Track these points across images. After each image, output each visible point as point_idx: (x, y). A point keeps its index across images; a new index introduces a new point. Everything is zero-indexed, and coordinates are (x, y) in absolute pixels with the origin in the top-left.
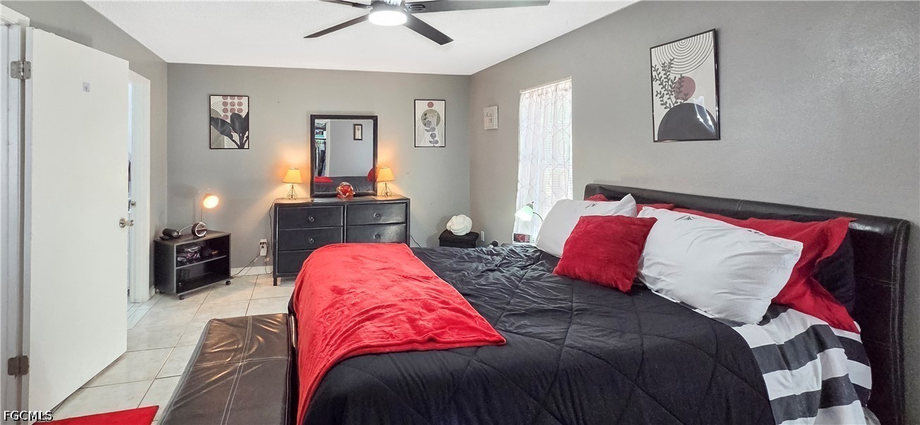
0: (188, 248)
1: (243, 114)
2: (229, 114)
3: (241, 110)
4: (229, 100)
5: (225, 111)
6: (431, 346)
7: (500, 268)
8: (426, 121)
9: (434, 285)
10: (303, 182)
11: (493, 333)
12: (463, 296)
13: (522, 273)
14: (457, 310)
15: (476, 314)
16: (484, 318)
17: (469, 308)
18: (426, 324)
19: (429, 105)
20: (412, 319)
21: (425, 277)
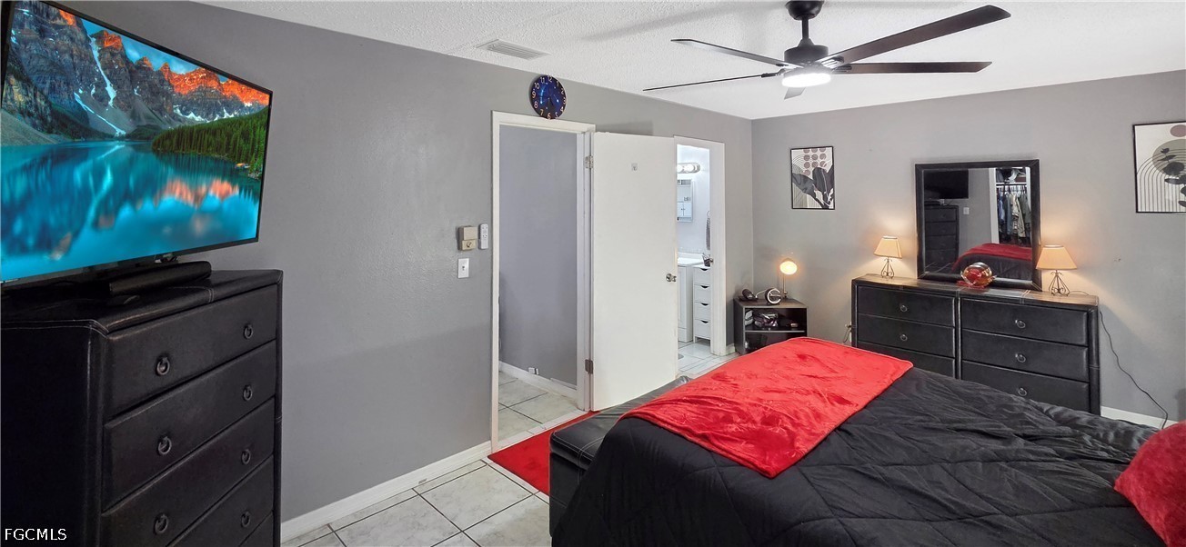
0: (764, 313)
1: (828, 169)
2: (811, 169)
3: (824, 164)
4: (811, 153)
5: (807, 165)
6: (697, 440)
7: (1021, 441)
8: (1166, 164)
9: (832, 410)
10: (903, 258)
11: (774, 465)
12: (834, 430)
13: (1032, 457)
14: (793, 437)
15: (803, 447)
16: (807, 455)
17: (808, 440)
18: (733, 428)
19: (1173, 132)
20: (728, 419)
21: (842, 401)
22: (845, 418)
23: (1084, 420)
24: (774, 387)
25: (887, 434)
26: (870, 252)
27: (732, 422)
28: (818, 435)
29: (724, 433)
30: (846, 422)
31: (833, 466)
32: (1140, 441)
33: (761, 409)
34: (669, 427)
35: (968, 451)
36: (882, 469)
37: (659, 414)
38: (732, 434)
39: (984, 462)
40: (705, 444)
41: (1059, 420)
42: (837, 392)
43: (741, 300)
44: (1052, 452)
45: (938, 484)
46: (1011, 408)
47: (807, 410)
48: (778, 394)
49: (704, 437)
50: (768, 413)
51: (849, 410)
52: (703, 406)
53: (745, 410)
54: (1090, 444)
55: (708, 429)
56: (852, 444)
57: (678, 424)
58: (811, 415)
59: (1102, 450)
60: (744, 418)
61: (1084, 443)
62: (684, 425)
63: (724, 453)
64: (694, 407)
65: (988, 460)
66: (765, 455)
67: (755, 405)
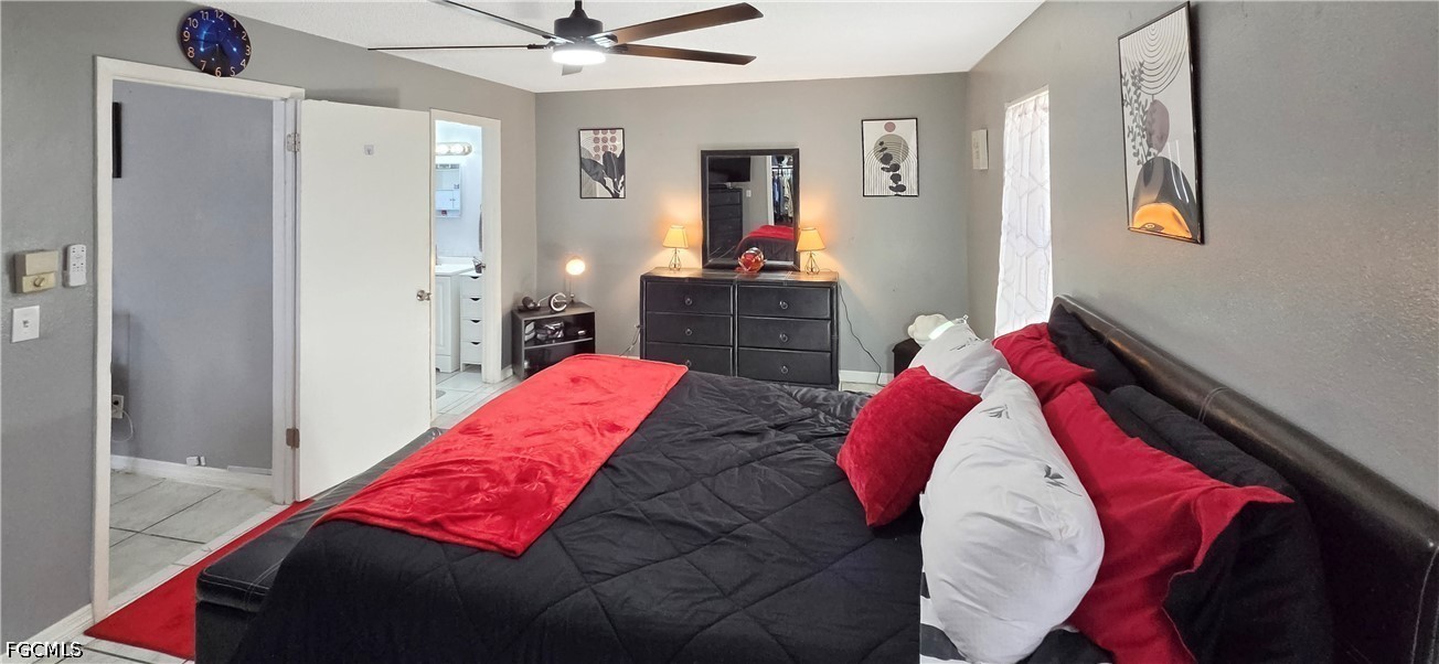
0: (548, 323)
1: (618, 153)
2: (601, 153)
3: (615, 148)
4: (600, 135)
5: (596, 149)
6: (425, 532)
7: (773, 432)
8: (881, 155)
9: (601, 443)
10: (690, 248)
11: (523, 537)
12: (600, 469)
13: (779, 449)
14: (551, 489)
15: (561, 502)
16: (565, 511)
17: (569, 491)
18: (478, 498)
19: (887, 127)
20: (473, 488)
21: (614, 428)
22: (613, 450)
23: (821, 397)
24: (536, 429)
25: (654, 459)
26: (658, 244)
27: (477, 490)
28: (580, 481)
29: (465, 510)
30: (614, 455)
31: (594, 517)
32: (857, 409)
33: (517, 462)
34: (386, 523)
35: (728, 457)
36: (645, 505)
37: (374, 506)
38: (475, 509)
39: (740, 465)
40: (435, 534)
41: (805, 403)
42: (609, 417)
43: (520, 311)
44: (796, 438)
45: (697, 506)
46: (767, 398)
47: (573, 450)
48: (541, 436)
49: (435, 525)
50: (526, 465)
51: (619, 438)
52: (440, 478)
53: (496, 468)
54: (823, 421)
55: (443, 510)
56: (617, 481)
57: (399, 515)
58: (577, 456)
59: (832, 425)
60: (494, 481)
61: (819, 422)
62: (410, 513)
63: (460, 540)
64: (426, 483)
65: (744, 463)
66: (514, 526)
67: (510, 459)
